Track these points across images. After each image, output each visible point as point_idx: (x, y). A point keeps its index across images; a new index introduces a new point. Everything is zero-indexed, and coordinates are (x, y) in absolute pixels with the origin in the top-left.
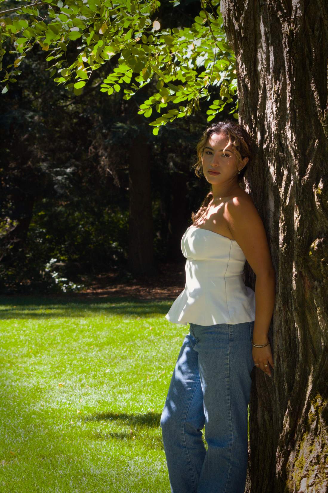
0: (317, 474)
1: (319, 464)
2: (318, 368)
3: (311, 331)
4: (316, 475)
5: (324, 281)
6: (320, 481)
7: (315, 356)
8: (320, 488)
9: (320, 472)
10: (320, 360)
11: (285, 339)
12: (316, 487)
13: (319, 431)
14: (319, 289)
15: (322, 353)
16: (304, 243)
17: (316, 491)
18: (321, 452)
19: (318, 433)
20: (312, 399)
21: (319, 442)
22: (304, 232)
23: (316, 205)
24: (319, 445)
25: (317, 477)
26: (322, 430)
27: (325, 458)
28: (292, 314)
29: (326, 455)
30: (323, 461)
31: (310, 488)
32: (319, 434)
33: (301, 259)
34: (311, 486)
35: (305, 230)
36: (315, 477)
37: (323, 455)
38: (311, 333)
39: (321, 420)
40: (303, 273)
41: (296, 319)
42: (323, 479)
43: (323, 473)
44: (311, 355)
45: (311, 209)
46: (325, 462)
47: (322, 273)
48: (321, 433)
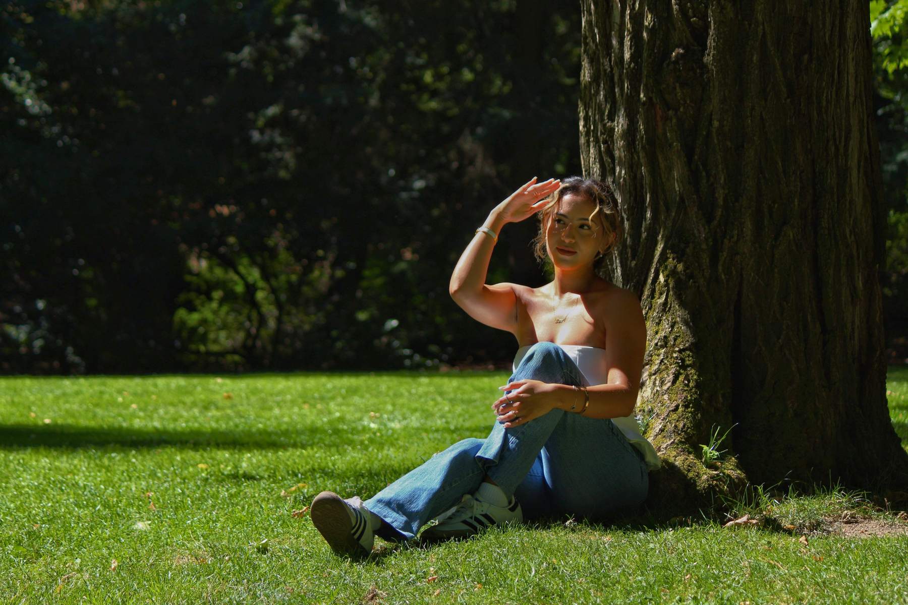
0: (663, 359)
1: (666, 347)
2: (671, 224)
3: (663, 176)
4: (662, 361)
5: (682, 109)
6: (667, 368)
7: (668, 210)
8: (666, 376)
9: (667, 357)
10: (673, 214)
11: (630, 192)
12: (661, 376)
13: (669, 306)
14: (674, 121)
15: (676, 205)
16: (656, 59)
17: (660, 380)
18: (670, 333)
19: (667, 309)
20: (661, 265)
21: (668, 320)
22: (657, 45)
23: (673, 9)
24: (667, 324)
25: (663, 364)
26: (673, 305)
27: (675, 340)
28: (638, 157)
29: (676, 336)
30: (672, 343)
31: (653, 377)
32: (669, 311)
33: (651, 81)
34: (654, 374)
35: (658, 42)
36: (660, 363)
37: (673, 336)
38: (664, 180)
39: (671, 293)
40: (654, 100)
41: (642, 161)
42: (671, 365)
43: (671, 358)
44: (662, 208)
45: (666, 15)
46: (674, 345)
47: (679, 98)
48: (672, 309)
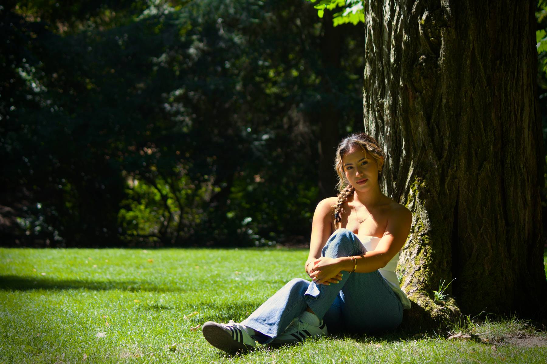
1: (414, 233)
2: (417, 160)
3: (413, 132)
4: (411, 241)
5: (424, 92)
6: (414, 245)
7: (415, 151)
8: (413, 250)
9: (414, 239)
10: (419, 154)
11: (393, 141)
12: (410, 250)
13: (415, 209)
14: (420, 99)
15: (420, 149)
16: (409, 62)
17: (410, 252)
18: (416, 224)
20: (411, 184)
21: (415, 217)
22: (410, 54)
23: (419, 32)
24: (415, 219)
25: (411, 243)
26: (417, 208)
27: (419, 228)
28: (398, 120)
29: (419, 226)
30: (417, 230)
31: (406, 251)
32: (415, 211)
33: (406, 75)
34: (406, 249)
35: (411, 52)
37: (418, 227)
38: (413, 134)
39: (417, 200)
40: (408, 86)
41: (400, 122)
42: (416, 243)
43: (417, 239)
44: (412, 150)
45: (416, 36)
46: (418, 231)
47: (423, 85)
48: (417, 210)
